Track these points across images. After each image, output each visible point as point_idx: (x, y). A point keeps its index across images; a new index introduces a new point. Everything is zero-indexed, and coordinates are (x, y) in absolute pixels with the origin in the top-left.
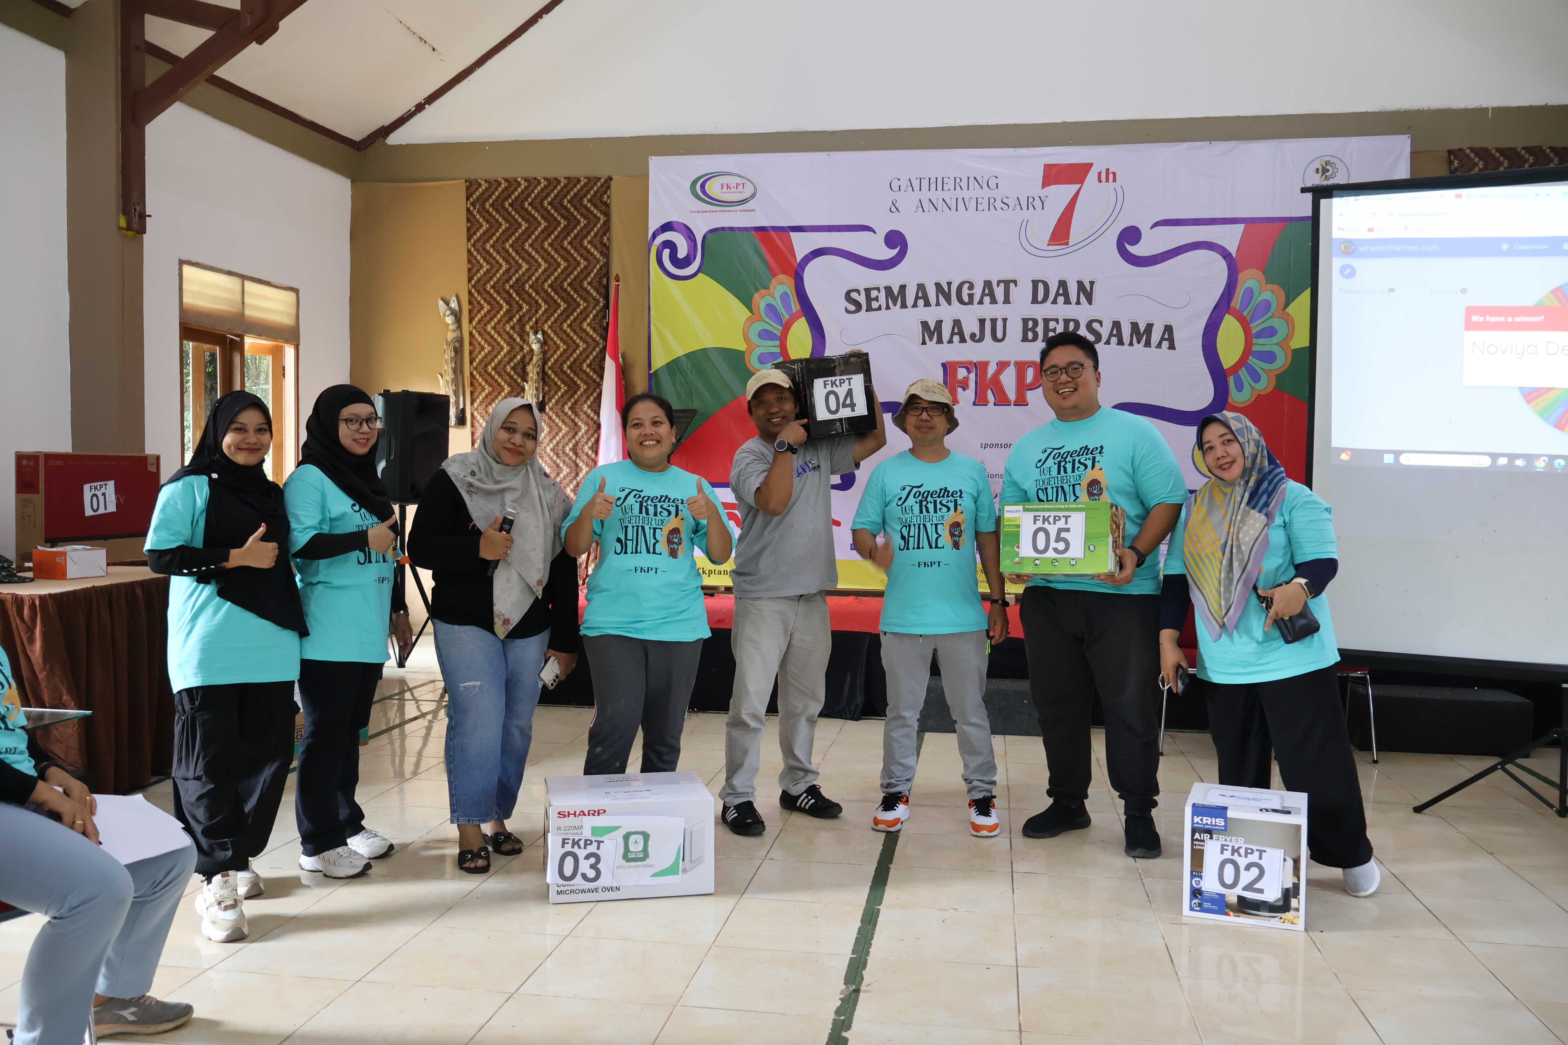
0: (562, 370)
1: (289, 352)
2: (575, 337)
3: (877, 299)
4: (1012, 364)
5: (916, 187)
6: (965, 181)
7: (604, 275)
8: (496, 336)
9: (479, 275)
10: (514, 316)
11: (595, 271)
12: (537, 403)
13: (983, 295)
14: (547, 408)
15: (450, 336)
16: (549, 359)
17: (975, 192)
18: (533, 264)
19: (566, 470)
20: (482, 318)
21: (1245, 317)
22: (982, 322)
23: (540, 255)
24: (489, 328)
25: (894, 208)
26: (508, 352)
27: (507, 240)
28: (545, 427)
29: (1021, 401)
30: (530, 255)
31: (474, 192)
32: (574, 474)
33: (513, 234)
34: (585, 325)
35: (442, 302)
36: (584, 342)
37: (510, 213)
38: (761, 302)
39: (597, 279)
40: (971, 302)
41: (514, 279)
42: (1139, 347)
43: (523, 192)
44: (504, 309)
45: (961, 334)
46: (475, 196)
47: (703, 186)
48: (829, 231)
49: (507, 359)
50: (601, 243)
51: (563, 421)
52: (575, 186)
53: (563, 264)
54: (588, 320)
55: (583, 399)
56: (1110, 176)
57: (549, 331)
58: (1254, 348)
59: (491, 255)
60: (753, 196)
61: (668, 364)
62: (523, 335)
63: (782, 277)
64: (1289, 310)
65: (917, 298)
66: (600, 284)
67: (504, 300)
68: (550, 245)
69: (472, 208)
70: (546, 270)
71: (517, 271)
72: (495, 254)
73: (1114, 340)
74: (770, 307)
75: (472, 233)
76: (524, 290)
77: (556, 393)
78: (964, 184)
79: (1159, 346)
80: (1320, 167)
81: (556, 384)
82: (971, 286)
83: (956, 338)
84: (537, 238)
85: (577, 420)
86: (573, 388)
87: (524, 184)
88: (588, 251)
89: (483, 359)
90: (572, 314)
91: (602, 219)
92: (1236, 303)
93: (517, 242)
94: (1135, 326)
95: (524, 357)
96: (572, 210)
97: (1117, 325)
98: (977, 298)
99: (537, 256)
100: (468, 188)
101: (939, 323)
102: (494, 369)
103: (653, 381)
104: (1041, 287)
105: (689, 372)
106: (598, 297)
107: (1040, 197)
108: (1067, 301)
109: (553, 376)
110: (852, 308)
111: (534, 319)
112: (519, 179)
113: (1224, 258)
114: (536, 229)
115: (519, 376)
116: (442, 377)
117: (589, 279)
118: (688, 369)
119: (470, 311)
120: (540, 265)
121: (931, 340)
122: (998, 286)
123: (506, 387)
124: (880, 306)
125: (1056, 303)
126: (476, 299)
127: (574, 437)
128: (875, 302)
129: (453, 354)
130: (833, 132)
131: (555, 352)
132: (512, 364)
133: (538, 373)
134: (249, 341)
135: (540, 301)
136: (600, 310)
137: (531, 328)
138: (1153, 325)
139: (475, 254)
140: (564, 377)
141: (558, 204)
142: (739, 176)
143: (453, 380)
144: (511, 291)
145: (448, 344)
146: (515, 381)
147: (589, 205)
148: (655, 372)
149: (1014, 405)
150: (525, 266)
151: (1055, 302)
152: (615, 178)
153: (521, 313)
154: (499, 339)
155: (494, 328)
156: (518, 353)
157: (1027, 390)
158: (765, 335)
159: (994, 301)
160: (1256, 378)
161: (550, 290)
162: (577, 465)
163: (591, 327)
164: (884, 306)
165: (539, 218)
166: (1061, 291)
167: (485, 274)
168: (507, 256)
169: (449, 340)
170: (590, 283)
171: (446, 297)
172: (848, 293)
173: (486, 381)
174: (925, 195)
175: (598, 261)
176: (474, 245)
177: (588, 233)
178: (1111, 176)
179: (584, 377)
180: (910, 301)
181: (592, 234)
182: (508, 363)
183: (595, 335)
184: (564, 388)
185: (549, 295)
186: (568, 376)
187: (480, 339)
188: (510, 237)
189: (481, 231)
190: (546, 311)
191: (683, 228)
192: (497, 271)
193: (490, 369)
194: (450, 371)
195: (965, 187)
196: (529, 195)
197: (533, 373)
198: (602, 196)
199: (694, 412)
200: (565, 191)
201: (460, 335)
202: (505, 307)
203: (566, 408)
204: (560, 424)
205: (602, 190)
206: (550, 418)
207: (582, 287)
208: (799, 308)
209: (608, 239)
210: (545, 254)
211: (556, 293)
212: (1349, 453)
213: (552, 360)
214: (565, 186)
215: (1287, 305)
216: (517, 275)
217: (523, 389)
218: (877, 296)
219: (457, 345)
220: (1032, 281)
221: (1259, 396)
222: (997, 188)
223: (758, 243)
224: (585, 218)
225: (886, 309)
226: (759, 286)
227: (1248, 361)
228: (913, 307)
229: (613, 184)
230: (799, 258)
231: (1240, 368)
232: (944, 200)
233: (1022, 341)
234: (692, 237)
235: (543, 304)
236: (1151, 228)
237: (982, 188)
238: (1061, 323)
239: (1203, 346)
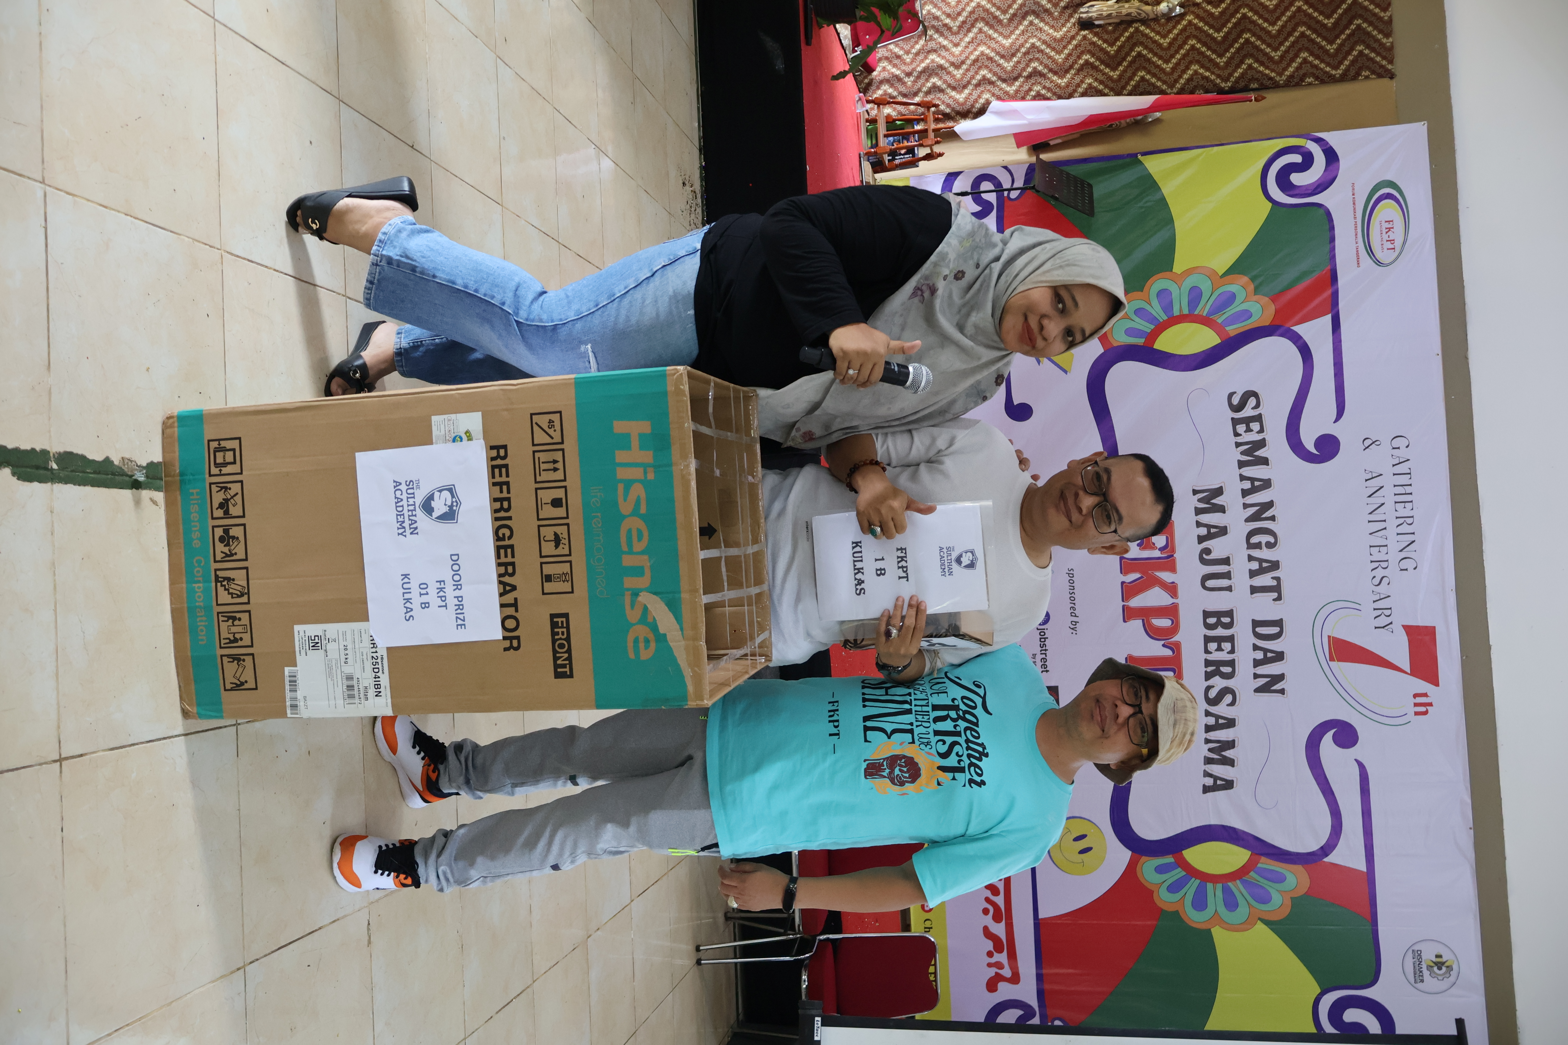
0: (1135, 45)
2: (1178, 56)
3: (1249, 430)
4: (1174, 601)
5: (1398, 469)
6: (1409, 529)
7: (1262, 84)
11: (1267, 72)
12: (1091, 18)
13: (1261, 561)
14: (1086, 32)
16: (1148, 26)
17: (1394, 543)
19: (1008, 66)
21: (1248, 873)
22: (1226, 561)
25: (1369, 443)
28: (1061, 33)
29: (1128, 614)
32: (1004, 76)
36: (1173, 69)
38: (1238, 287)
39: (1256, 76)
40: (1250, 546)
42: (1204, 751)
45: (1209, 537)
47: (1389, 196)
48: (1335, 364)
50: (1305, 76)
51: (1070, 55)
52: (1380, 31)
53: (1274, 29)
54: (1201, 71)
55: (1100, 77)
56: (1423, 707)
57: (1184, 23)
58: (1210, 886)
60: (1378, 263)
61: (1150, 176)
63: (1272, 309)
64: (1260, 926)
65: (1252, 480)
66: (1251, 80)
68: (1299, 9)
73: (1211, 721)
74: (1232, 298)
77: (1105, 41)
78: (1405, 528)
79: (1207, 774)
80: (1444, 959)
81: (1117, 39)
82: (1270, 546)
83: (1203, 531)
85: (1073, 72)
86: (1113, 62)
88: (1292, 60)
90: (1209, 48)
91: (1338, 73)
92: (1265, 863)
94: (1231, 744)
96: (1348, 32)
97: (1231, 723)
98: (1256, 553)
101: (1222, 509)
103: (1128, 160)
104: (1274, 630)
105: (1141, 204)
106: (1232, 79)
107: (1391, 623)
108: (1257, 663)
109: (1127, 34)
110: (1236, 400)
113: (1322, 847)
117: (1255, 65)
118: (1146, 202)
121: (1199, 500)
122: (1274, 578)
124: (1240, 435)
125: (1254, 650)
127: (1051, 70)
128: (1245, 429)
130: (1466, 358)
131: (1158, 33)
133: (1129, 14)
136: (1215, 85)
138: (1233, 766)
140: (1126, 50)
141: (1354, 12)
142: (1404, 242)
147: (1355, 53)
148: (1140, 162)
149: (1123, 606)
151: (1256, 648)
152: (1394, 83)
157: (1143, 620)
158: (1195, 295)
159: (1253, 574)
160: (1174, 888)
161: (1239, 16)
162: (1016, 79)
163: (1192, 76)
164: (1239, 439)
166: (1269, 655)
172: (1255, 394)
174: (1388, 481)
175: (1280, 74)
177: (1317, 57)
178: (1423, 709)
179: (1129, 74)
180: (1248, 471)
181: (1317, 62)
183: (1182, 81)
184: (1112, 50)
185: (1233, 15)
186: (1128, 54)
190: (1212, 14)
191: (1332, 175)
195: (1401, 530)
197: (1129, 7)
198: (1368, 68)
199: (1091, 212)
200: (1374, 19)
203: (1086, 57)
204: (1066, 51)
205: (1377, 69)
206: (1073, 38)
207: (1245, 57)
208: (1232, 334)
209: (1310, 84)
211: (1236, 25)
213: (1148, 31)
214: (1380, 19)
215: (1267, 923)
218: (1252, 431)
220: (1281, 620)
221: (1151, 892)
222: (1401, 570)
223: (1315, 275)
224: (1338, 50)
225: (1236, 443)
226: (1258, 282)
227: (1193, 879)
228: (1241, 475)
229: (1385, 81)
230: (1298, 329)
231: (1184, 869)
232: (1383, 504)
233: (1204, 611)
234: (1319, 190)
235: (1219, 10)
236: (1356, 760)
237: (1401, 551)
238: (1229, 657)
239: (1210, 826)
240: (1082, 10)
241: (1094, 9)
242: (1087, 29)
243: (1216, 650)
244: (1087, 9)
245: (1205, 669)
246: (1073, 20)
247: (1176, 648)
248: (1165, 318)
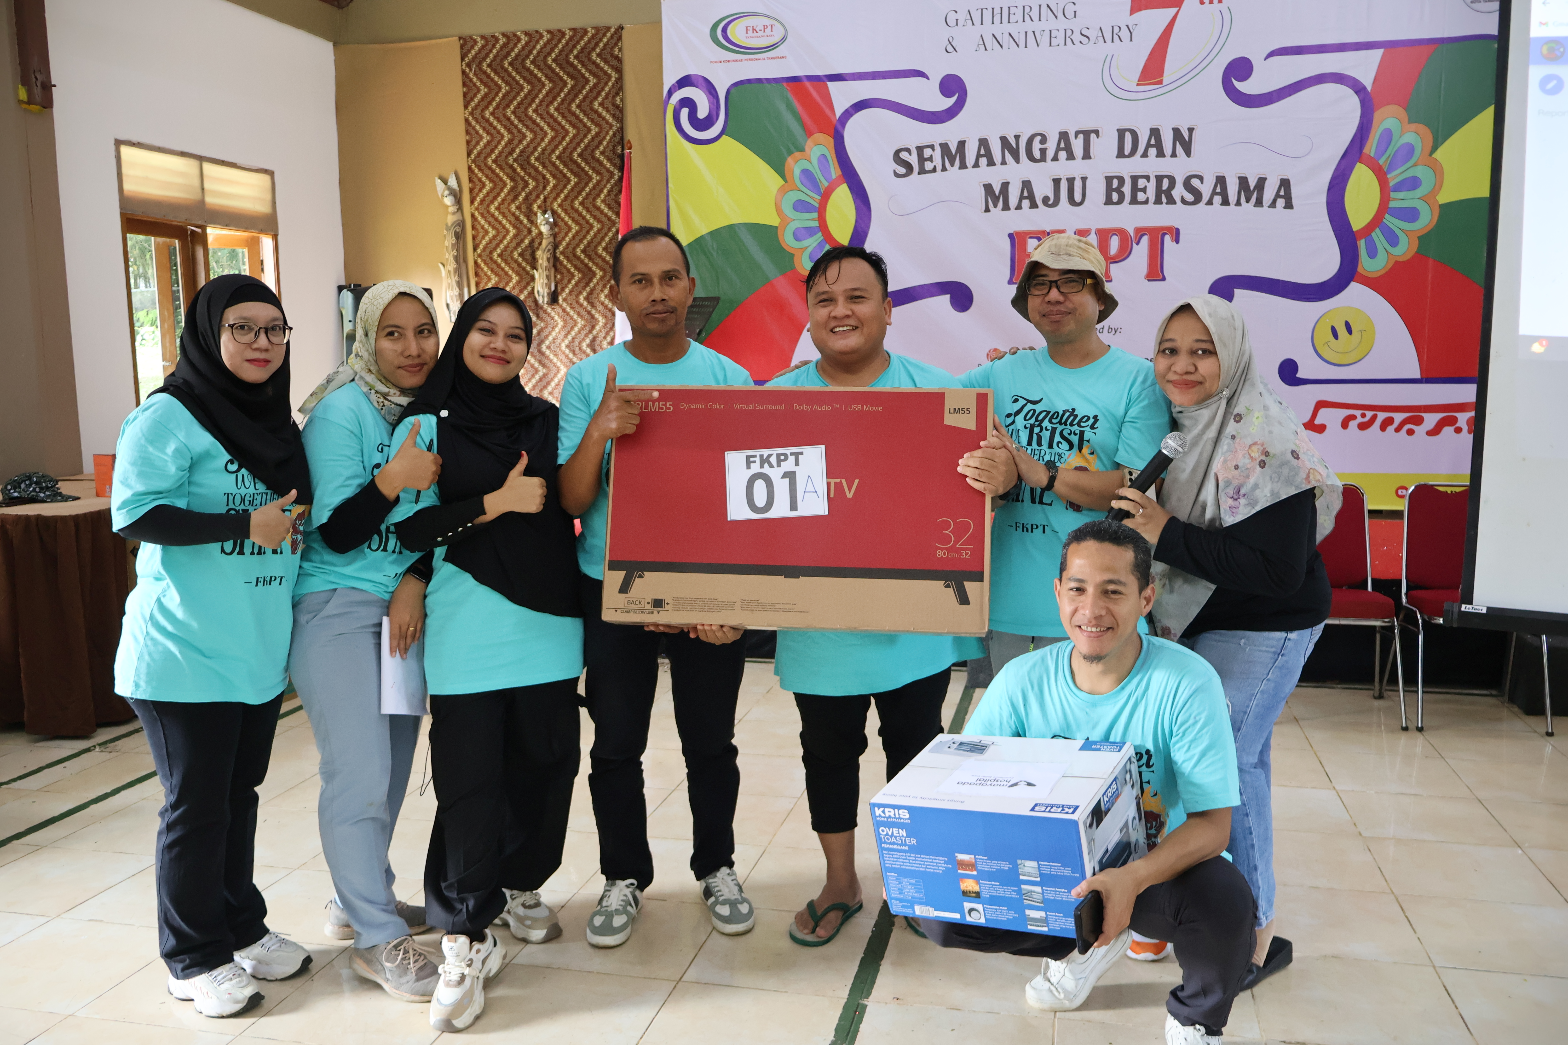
0: (575, 255)
1: (267, 242)
2: (588, 217)
3: (930, 159)
4: (1093, 232)
5: (977, 20)
6: (1035, 10)
7: (619, 143)
8: (500, 218)
9: (479, 148)
10: (519, 194)
11: (608, 138)
12: (548, 294)
13: (1058, 149)
14: (560, 298)
15: (451, 219)
16: (560, 243)
17: (1049, 23)
18: (539, 134)
20: (484, 197)
21: (1380, 166)
22: (1057, 182)
23: (545, 122)
24: (492, 209)
25: (951, 47)
26: (515, 236)
27: (508, 106)
28: (559, 321)
30: (534, 122)
31: (469, 51)
33: (514, 98)
34: (599, 202)
35: (439, 181)
36: (599, 221)
37: (510, 75)
38: (796, 167)
39: (611, 147)
40: (1043, 159)
41: (518, 151)
42: (1248, 207)
43: (523, 48)
44: (509, 187)
45: (1031, 198)
46: (470, 56)
47: (724, 30)
48: (874, 79)
49: (514, 244)
50: (614, 104)
51: (578, 314)
52: (582, 38)
53: (572, 132)
54: (602, 196)
55: (600, 287)
57: (560, 211)
58: (1392, 204)
59: (491, 124)
60: (784, 39)
62: (530, 215)
63: (819, 137)
64: (1438, 155)
65: (979, 156)
66: (614, 153)
67: (508, 175)
68: (557, 109)
69: (467, 70)
70: (553, 139)
71: (520, 142)
72: (495, 123)
73: (1217, 199)
74: (806, 173)
75: (468, 99)
76: (529, 163)
77: (569, 281)
78: (1035, 14)
79: (1273, 205)
81: (568, 271)
82: (1044, 140)
83: (1026, 203)
84: (541, 101)
85: (593, 312)
86: (588, 275)
87: (524, 39)
88: (600, 115)
89: (487, 244)
90: (583, 189)
91: (614, 75)
92: (1371, 148)
93: (519, 108)
94: (1243, 181)
95: (532, 242)
96: (580, 67)
97: (1221, 181)
98: (1050, 154)
99: (542, 124)
100: (462, 47)
101: (1005, 186)
102: (500, 255)
104: (1128, 138)
105: (714, 254)
106: (612, 169)
107: (1127, 26)
108: (1161, 154)
109: (565, 262)
110: (902, 170)
111: (542, 197)
112: (519, 33)
113: (1356, 93)
114: (540, 91)
115: (527, 263)
116: (444, 265)
117: (602, 148)
119: (471, 190)
120: (546, 134)
121: (995, 206)
122: (1076, 137)
123: (514, 276)
124: (935, 167)
125: (1147, 156)
126: (476, 175)
127: (590, 331)
128: (929, 162)
129: (454, 240)
131: (567, 234)
132: (520, 250)
133: (548, 260)
134: (212, 232)
135: (548, 176)
136: (616, 184)
137: (539, 207)
138: (1266, 179)
139: (474, 123)
140: (578, 263)
141: (563, 61)
142: (767, 16)
143: (456, 270)
144: (515, 165)
145: (448, 229)
146: (524, 269)
147: (598, 60)
150: (529, 136)
151: (1145, 155)
152: (627, 26)
153: (527, 190)
154: (504, 222)
155: (498, 209)
156: (525, 237)
157: (1111, 263)
158: (801, 206)
159: (1071, 156)
160: (1393, 240)
161: (558, 162)
163: (606, 204)
164: (939, 167)
165: (543, 79)
166: (1153, 142)
167: (485, 146)
168: (508, 124)
169: (450, 224)
170: (602, 153)
171: (444, 175)
172: (897, 153)
173: (492, 270)
174: (988, 30)
175: (611, 126)
176: (472, 114)
177: (599, 94)
179: (600, 262)
180: (970, 159)
181: (603, 94)
182: (515, 248)
183: (610, 214)
184: (578, 276)
185: (557, 168)
186: (582, 262)
187: (483, 222)
188: (511, 102)
189: (479, 96)
190: (555, 186)
191: (701, 81)
192: (499, 142)
193: (495, 255)
194: (452, 260)
195: (1035, 17)
196: (530, 52)
197: (543, 259)
198: (612, 48)
199: (716, 299)
200: (571, 44)
201: (461, 218)
202: (510, 184)
203: (582, 299)
204: (575, 317)
205: (613, 41)
206: (564, 310)
207: (593, 157)
208: (839, 172)
210: (551, 121)
211: (565, 165)
212: (1544, 342)
213: (564, 243)
214: (571, 38)
215: (1435, 148)
216: (521, 147)
217: (533, 278)
218: (931, 156)
219: (458, 229)
220: (1118, 130)
221: (1397, 263)
222: (1075, 17)
223: (790, 97)
224: (595, 75)
225: (942, 171)
226: (792, 148)
227: (1384, 220)
228: (974, 167)
229: (625, 34)
230: (839, 111)
231: (1373, 230)
232: (1010, 34)
233: (1105, 204)
234: (714, 92)
235: (551, 179)
236: (1265, 59)
237: (1056, 17)
238: (1153, 180)
239: (1328, 204)
240: (540, 301)
241: (541, 290)
242: (557, 297)
243: (1145, 193)
244: (541, 297)
245: (1164, 204)
246: (549, 310)
247: (1141, 232)
248: (820, 234)
